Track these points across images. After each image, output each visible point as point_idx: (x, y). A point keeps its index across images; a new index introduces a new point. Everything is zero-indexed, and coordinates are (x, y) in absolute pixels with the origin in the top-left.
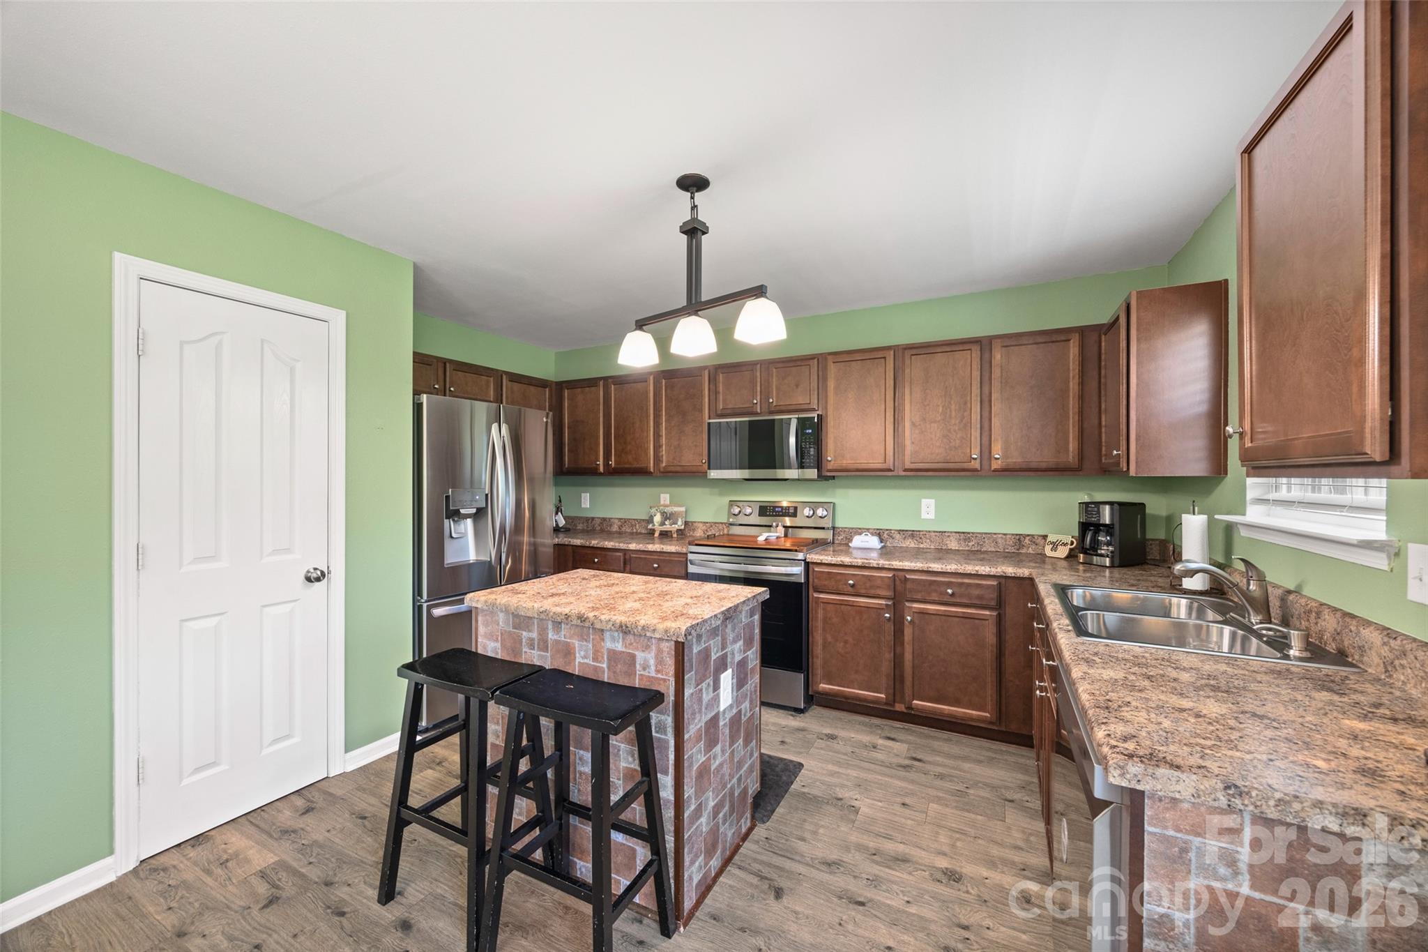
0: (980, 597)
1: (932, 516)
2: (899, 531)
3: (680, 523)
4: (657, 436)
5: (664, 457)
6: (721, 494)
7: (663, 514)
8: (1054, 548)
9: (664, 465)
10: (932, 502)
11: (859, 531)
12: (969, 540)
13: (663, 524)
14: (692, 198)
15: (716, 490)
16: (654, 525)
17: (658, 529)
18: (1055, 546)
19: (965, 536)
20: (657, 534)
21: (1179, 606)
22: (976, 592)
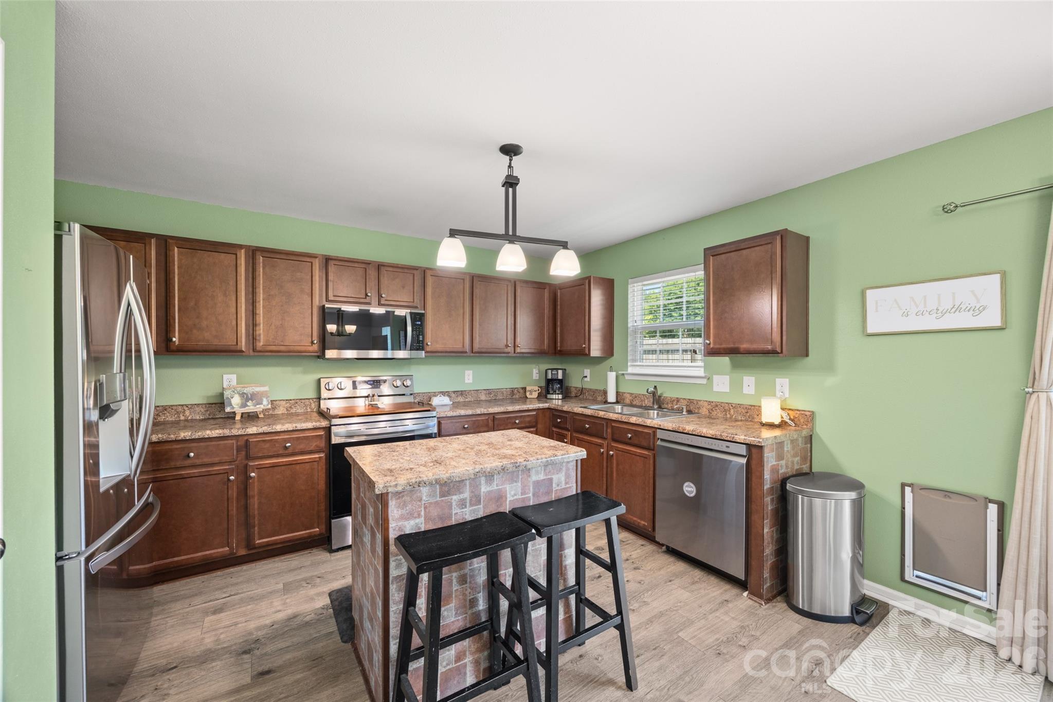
0: (529, 422)
1: (471, 381)
2: (454, 392)
3: (265, 402)
4: (253, 313)
5: (262, 336)
6: (305, 372)
7: (242, 395)
8: (531, 394)
9: (261, 344)
10: (471, 372)
11: (435, 394)
12: (490, 393)
13: (244, 405)
14: (511, 160)
15: (300, 369)
16: (233, 408)
17: (239, 411)
18: (531, 392)
19: (489, 392)
20: (238, 417)
21: (618, 408)
22: (528, 419)
